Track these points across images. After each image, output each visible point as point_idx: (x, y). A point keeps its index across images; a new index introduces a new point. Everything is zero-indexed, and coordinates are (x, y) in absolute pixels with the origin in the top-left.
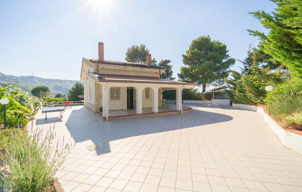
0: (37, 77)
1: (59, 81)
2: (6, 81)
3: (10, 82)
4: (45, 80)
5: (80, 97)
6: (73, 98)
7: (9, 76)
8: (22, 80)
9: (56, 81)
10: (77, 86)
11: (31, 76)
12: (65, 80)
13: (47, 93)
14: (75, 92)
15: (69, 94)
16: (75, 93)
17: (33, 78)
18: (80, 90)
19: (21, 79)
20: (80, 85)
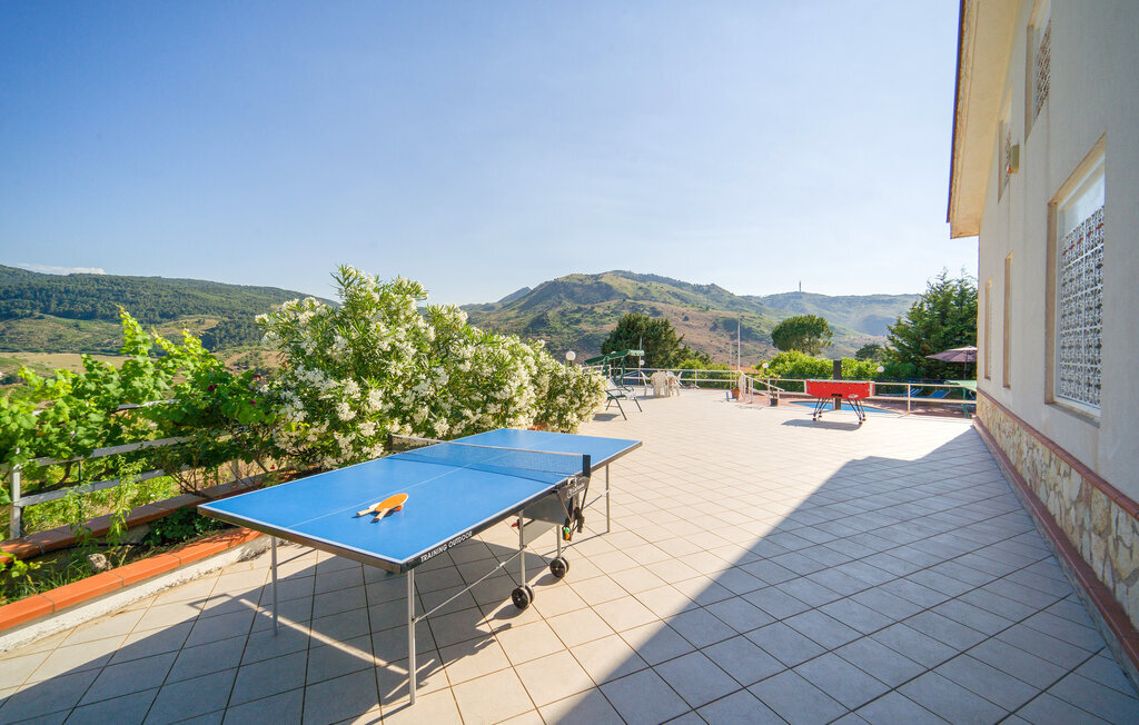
0: (811, 295)
1: (883, 301)
2: (736, 310)
3: (743, 314)
4: (836, 300)
5: (958, 354)
6: (912, 360)
7: (743, 297)
8: (772, 305)
9: (871, 302)
10: (941, 298)
11: (796, 292)
12: (906, 295)
13: (821, 341)
14: (929, 330)
15: (892, 340)
16: (928, 337)
17: (801, 297)
18: (962, 320)
19: (768, 303)
20: (963, 293)
